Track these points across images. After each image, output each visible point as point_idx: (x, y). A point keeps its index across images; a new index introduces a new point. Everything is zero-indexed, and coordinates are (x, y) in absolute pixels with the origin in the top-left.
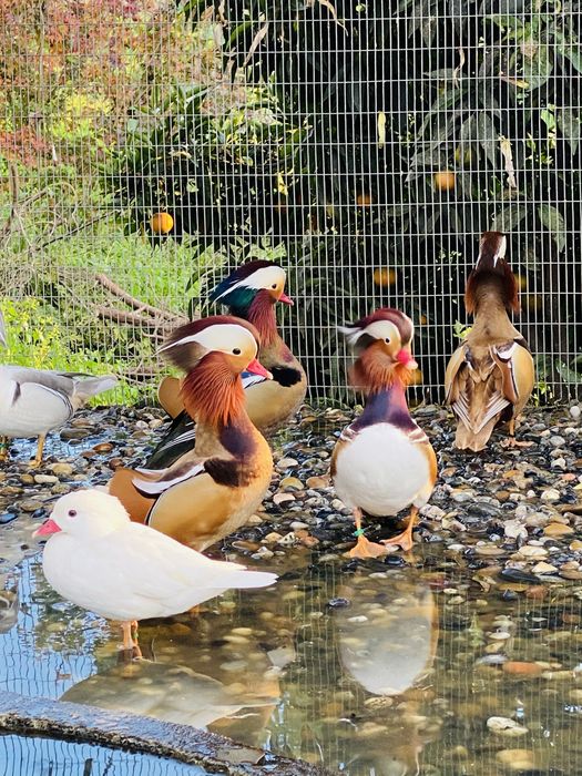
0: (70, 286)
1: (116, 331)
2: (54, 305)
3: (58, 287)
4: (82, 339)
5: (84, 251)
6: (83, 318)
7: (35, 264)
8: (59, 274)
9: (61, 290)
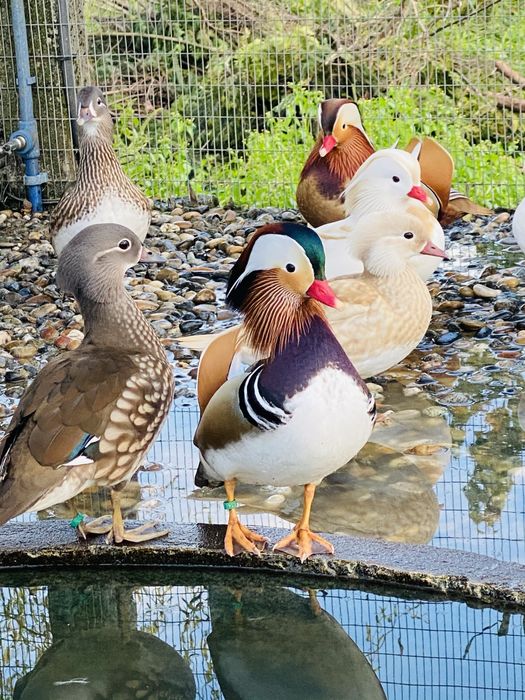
0: (465, 74)
1: (515, 122)
2: (448, 94)
3: (452, 75)
4: (479, 130)
5: (476, 37)
6: (480, 108)
7: (427, 51)
8: (454, 61)
9: (456, 78)
